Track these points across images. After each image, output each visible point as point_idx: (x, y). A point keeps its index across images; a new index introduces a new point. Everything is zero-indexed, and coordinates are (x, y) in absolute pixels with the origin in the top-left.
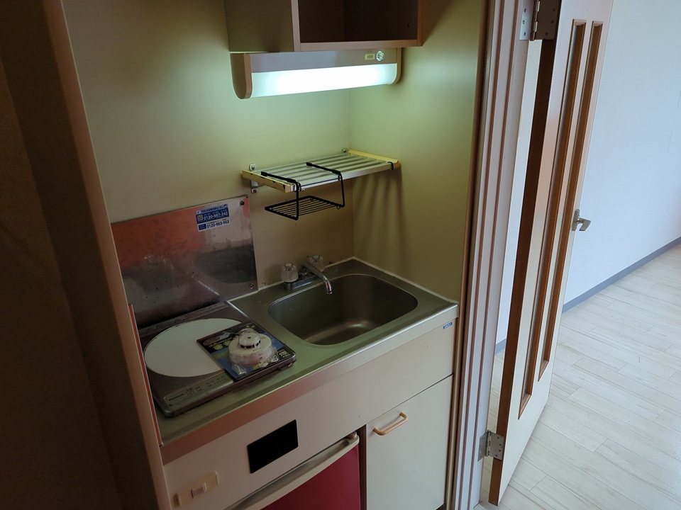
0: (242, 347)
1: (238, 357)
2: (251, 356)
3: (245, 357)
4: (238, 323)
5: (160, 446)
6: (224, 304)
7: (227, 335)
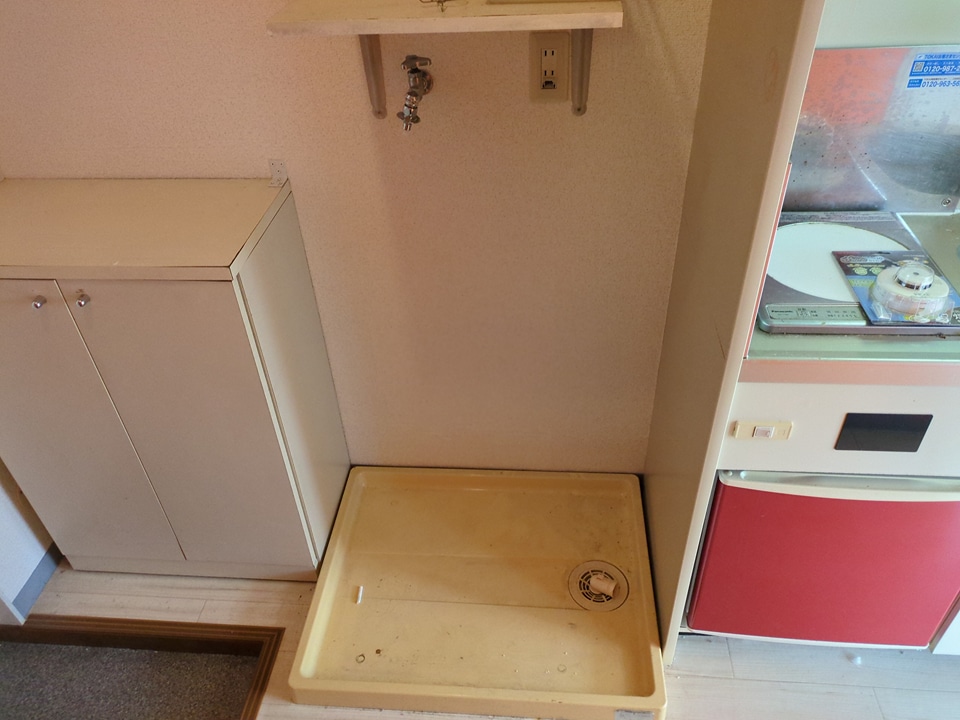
0: (900, 282)
1: (886, 294)
2: (909, 301)
3: (898, 298)
4: (902, 249)
5: (745, 358)
6: (890, 215)
7: (879, 259)
